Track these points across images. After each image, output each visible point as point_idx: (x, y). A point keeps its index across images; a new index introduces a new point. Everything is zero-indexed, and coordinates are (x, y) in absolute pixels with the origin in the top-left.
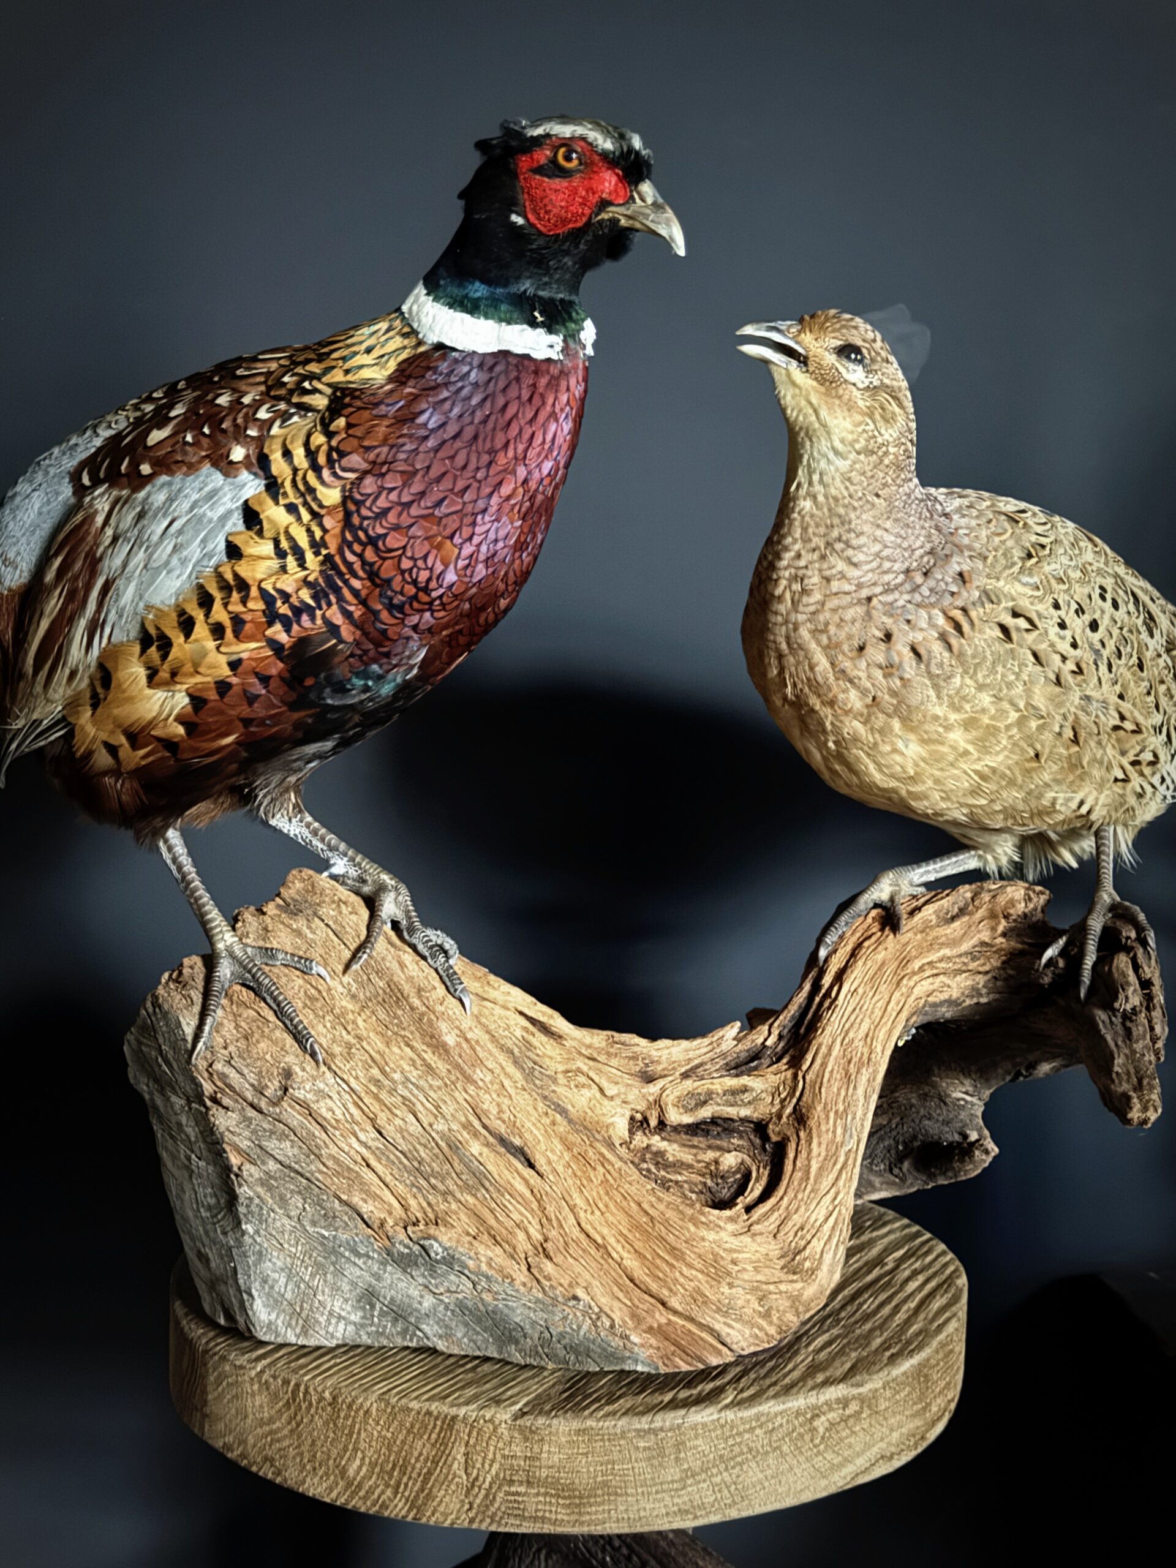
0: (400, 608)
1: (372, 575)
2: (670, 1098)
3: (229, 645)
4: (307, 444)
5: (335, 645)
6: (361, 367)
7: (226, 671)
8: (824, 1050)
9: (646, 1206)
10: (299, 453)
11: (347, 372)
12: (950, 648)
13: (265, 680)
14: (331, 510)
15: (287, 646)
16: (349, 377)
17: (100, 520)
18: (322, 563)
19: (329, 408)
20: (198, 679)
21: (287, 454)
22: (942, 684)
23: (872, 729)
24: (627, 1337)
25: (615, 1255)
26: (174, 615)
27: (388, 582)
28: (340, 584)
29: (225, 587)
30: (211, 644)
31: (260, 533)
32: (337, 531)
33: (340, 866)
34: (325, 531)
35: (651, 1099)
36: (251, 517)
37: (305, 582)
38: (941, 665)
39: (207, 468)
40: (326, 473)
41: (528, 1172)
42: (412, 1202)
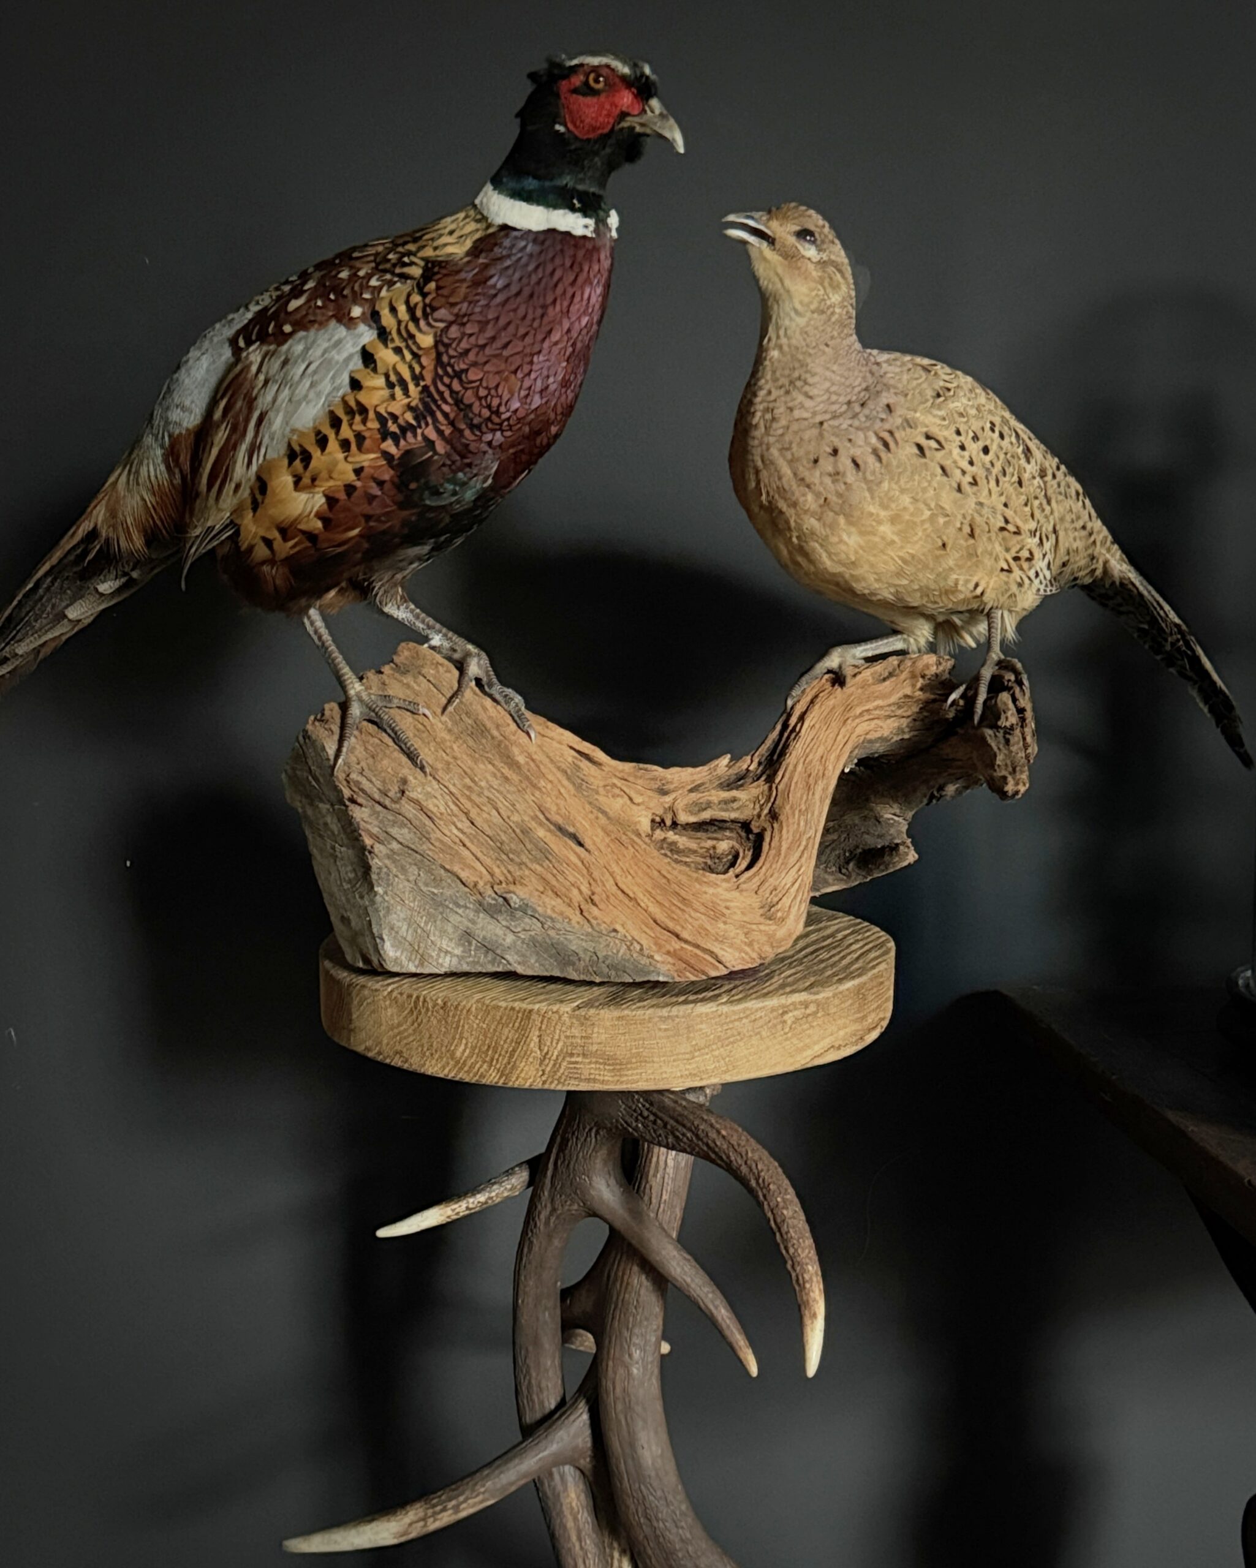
0: (479, 427)
1: (458, 402)
2: (680, 805)
3: (354, 456)
4: (407, 302)
5: (432, 457)
6: (445, 245)
7: (352, 477)
8: (791, 767)
9: (665, 873)
10: (402, 309)
11: (435, 249)
12: (880, 459)
13: (381, 484)
14: (427, 350)
15: (396, 457)
16: (438, 252)
17: (254, 368)
18: (421, 392)
19: (423, 276)
20: (331, 483)
21: (393, 310)
22: (875, 488)
23: (824, 525)
24: (652, 957)
25: (642, 904)
26: (313, 435)
27: (470, 406)
28: (434, 408)
29: (350, 412)
30: (341, 456)
31: (375, 370)
32: (432, 367)
33: (436, 640)
34: (423, 367)
35: (667, 806)
36: (368, 358)
37: (409, 407)
38: (873, 473)
39: (333, 323)
40: (422, 323)
41: (579, 849)
42: (497, 871)
